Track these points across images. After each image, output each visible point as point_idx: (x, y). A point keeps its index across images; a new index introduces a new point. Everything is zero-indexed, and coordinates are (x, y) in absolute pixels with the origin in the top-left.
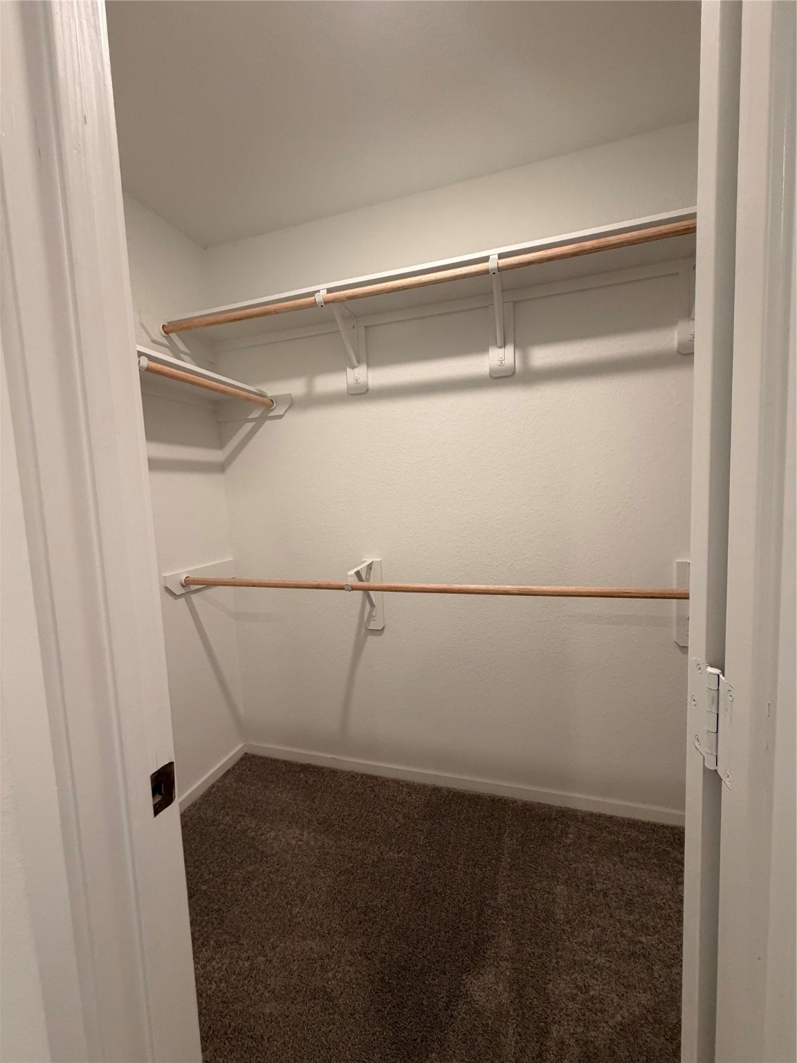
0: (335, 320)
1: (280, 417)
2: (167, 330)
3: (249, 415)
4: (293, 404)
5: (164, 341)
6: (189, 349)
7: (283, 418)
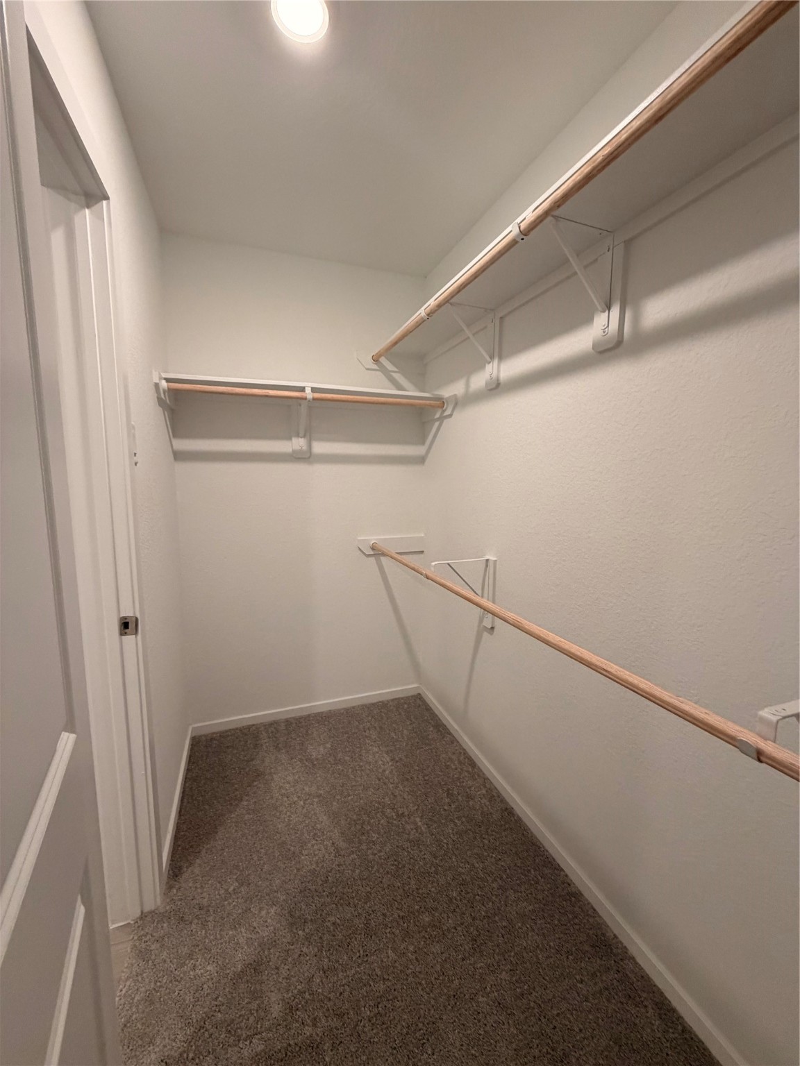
0: (463, 330)
1: (450, 416)
2: (376, 359)
3: (435, 415)
4: (458, 403)
5: (375, 367)
6: (397, 368)
7: (453, 416)
